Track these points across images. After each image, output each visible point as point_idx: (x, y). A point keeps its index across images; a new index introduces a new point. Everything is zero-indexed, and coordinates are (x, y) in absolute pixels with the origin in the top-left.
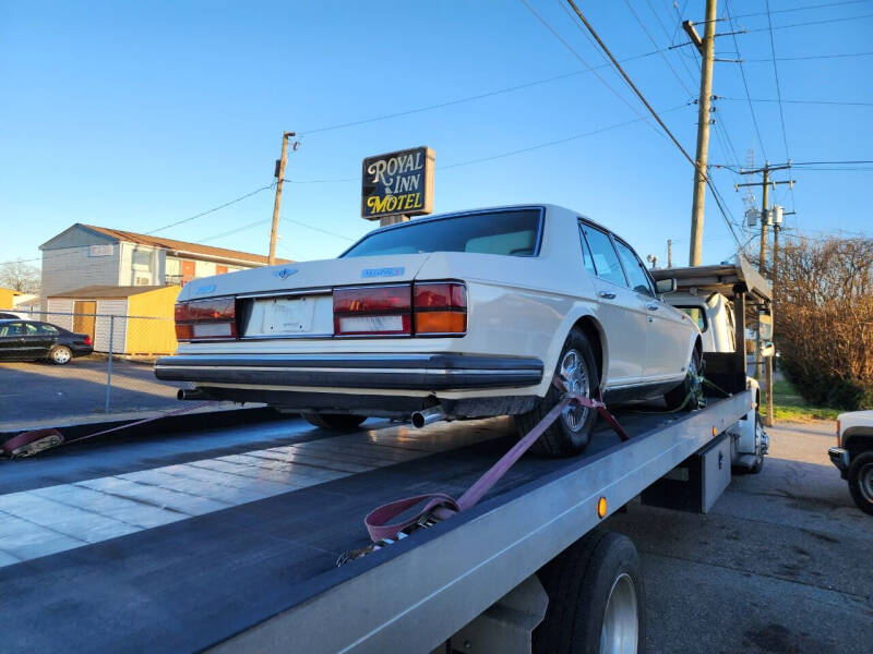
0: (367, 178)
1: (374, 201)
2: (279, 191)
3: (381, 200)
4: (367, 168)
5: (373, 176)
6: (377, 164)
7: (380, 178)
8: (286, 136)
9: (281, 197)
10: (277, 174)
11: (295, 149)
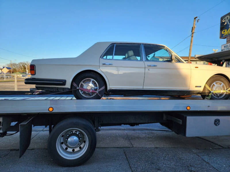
0: (222, 24)
1: (224, 31)
2: (192, 36)
3: (227, 31)
4: (222, 20)
5: (224, 23)
6: (226, 18)
7: (227, 23)
8: (195, 19)
9: (193, 38)
10: (192, 31)
11: (198, 22)
